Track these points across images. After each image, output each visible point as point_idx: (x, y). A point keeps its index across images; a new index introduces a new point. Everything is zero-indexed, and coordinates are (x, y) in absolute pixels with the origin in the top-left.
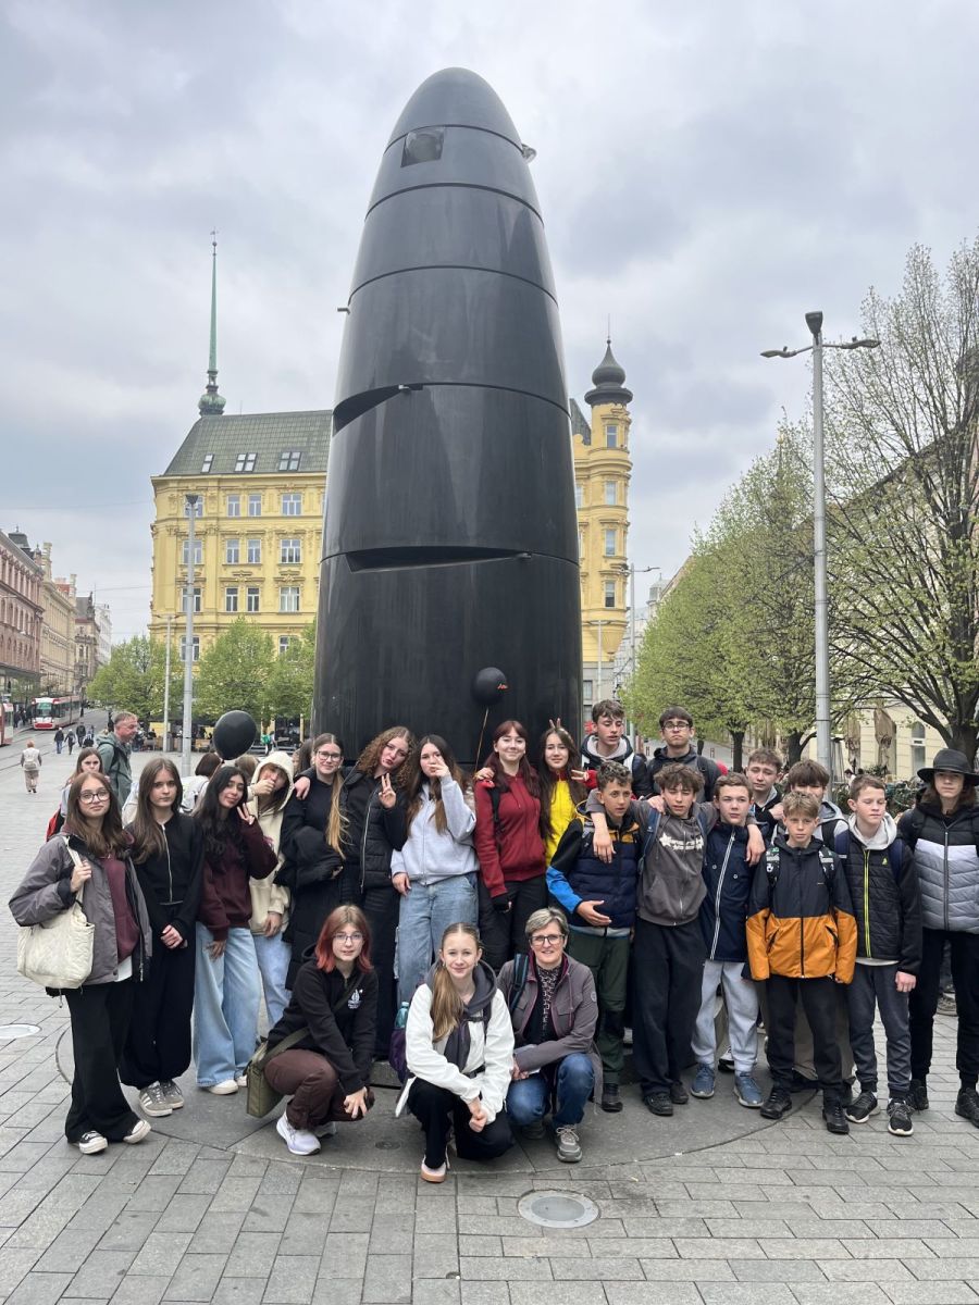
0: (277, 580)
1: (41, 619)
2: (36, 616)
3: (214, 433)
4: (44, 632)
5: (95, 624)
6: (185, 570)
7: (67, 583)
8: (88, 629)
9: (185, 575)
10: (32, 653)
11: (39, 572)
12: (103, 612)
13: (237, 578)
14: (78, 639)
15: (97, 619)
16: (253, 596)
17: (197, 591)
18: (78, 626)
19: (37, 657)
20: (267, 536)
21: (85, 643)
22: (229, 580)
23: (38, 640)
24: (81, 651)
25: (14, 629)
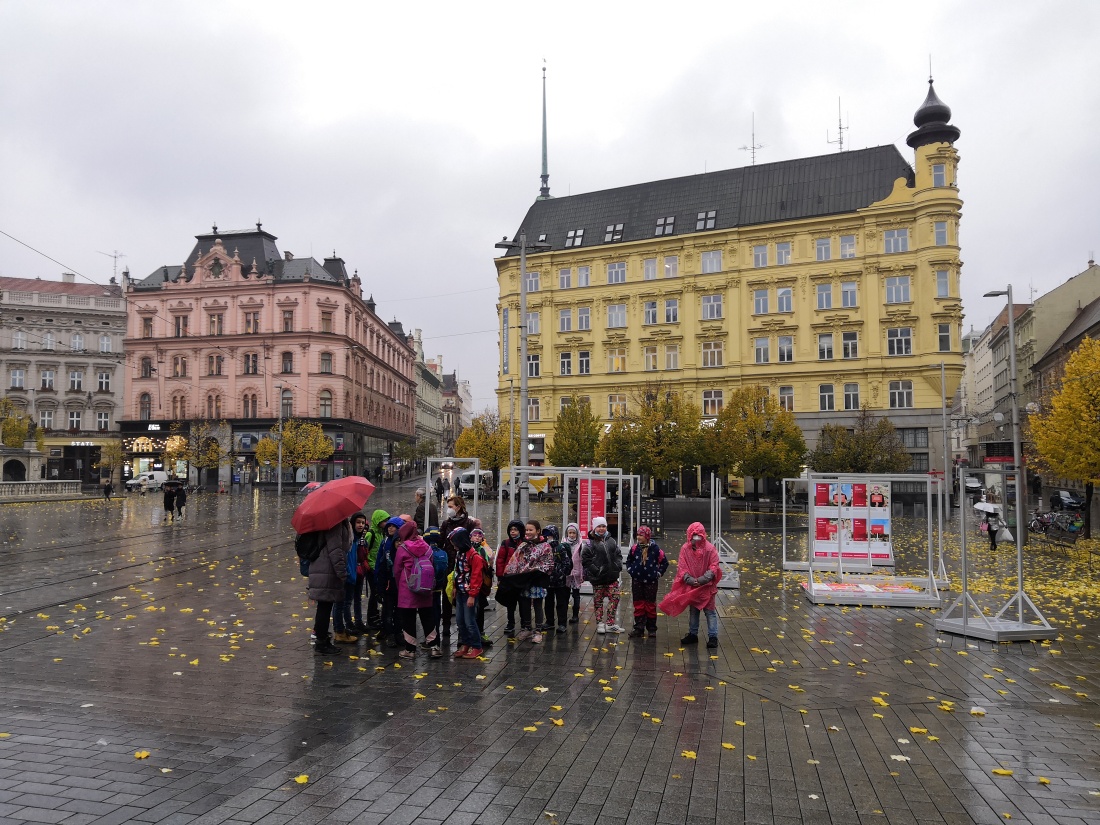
0: (605, 343)
1: (415, 392)
2: (410, 389)
4: (418, 402)
5: (458, 396)
7: (436, 363)
8: (453, 401)
10: (408, 420)
11: (415, 355)
12: (464, 386)
13: (570, 344)
14: (445, 409)
15: (460, 392)
16: (584, 359)
17: (536, 358)
18: (446, 398)
19: (413, 424)
20: (595, 304)
21: (451, 412)
22: (563, 346)
23: (413, 410)
24: (448, 418)
25: (393, 400)
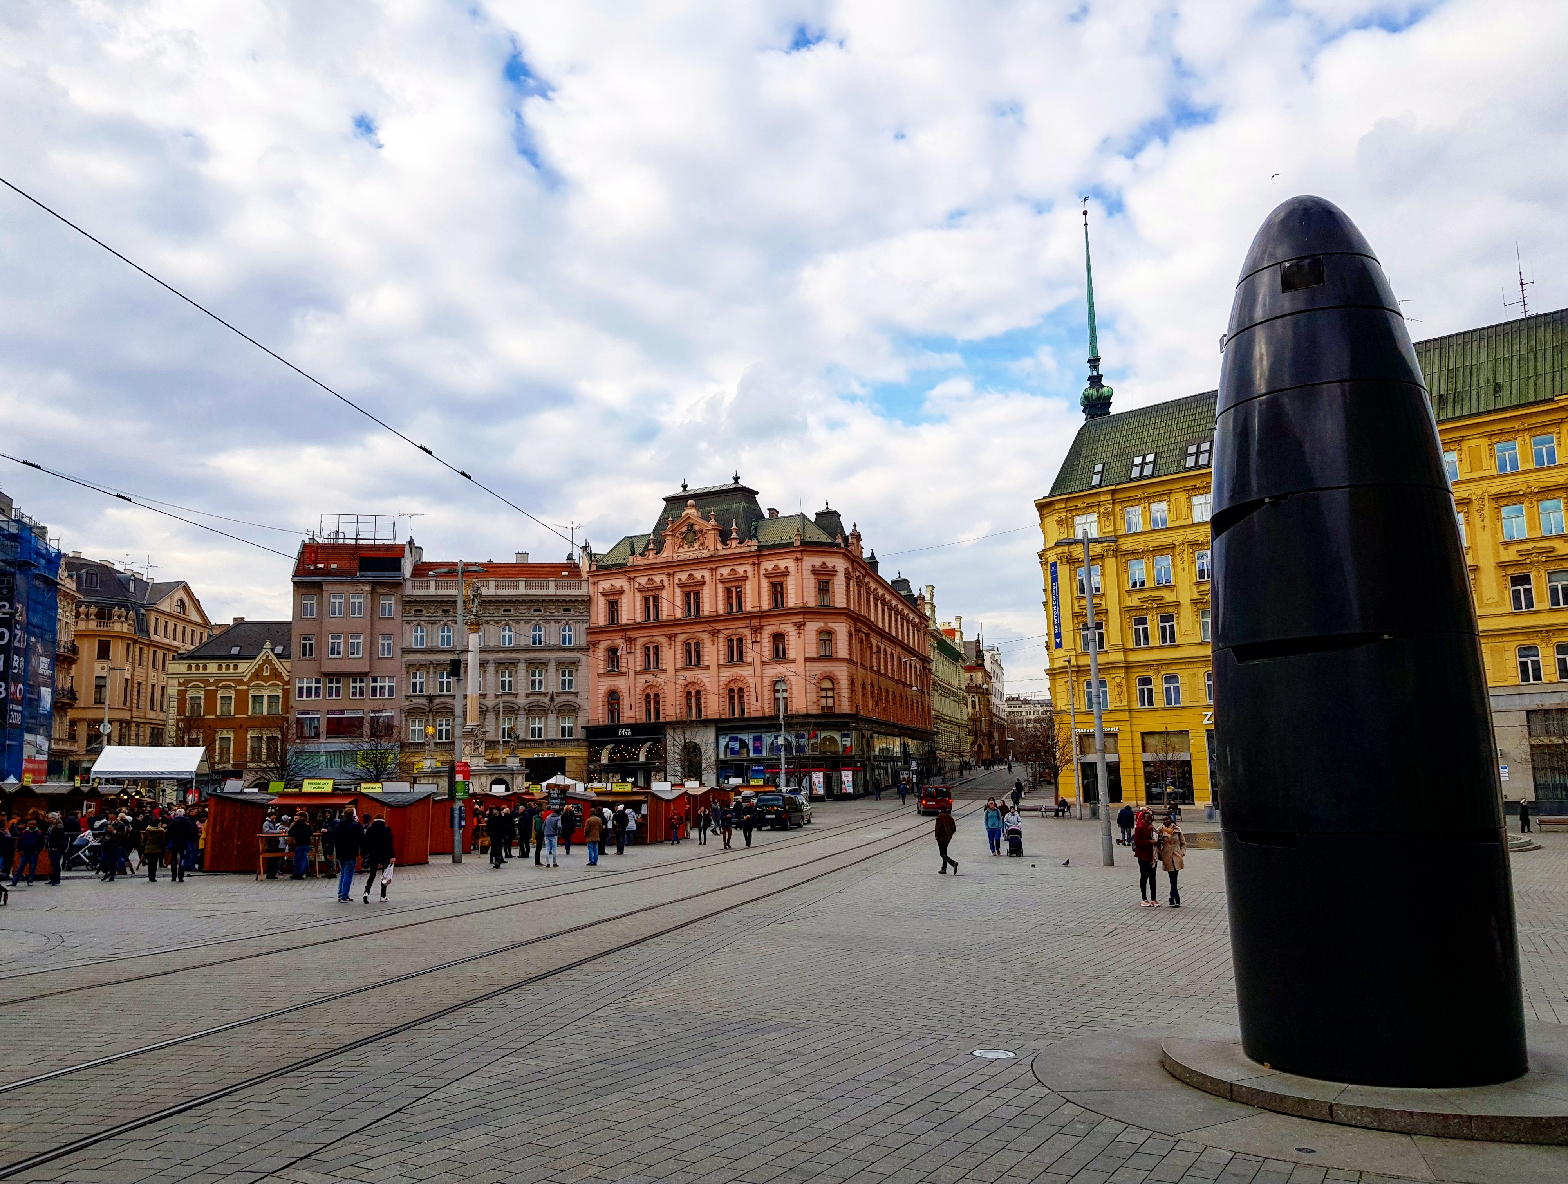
1: (930, 670)
2: (925, 668)
3: (1102, 438)
4: (934, 683)
6: (1083, 602)
9: (1084, 608)
10: (923, 709)
12: (993, 656)
13: (1147, 605)
14: (970, 689)
15: (988, 665)
16: (1167, 625)
18: (968, 675)
19: (929, 713)
20: (1178, 550)
21: (977, 693)
22: (1136, 608)
23: (929, 694)
24: (973, 703)
25: (904, 684)
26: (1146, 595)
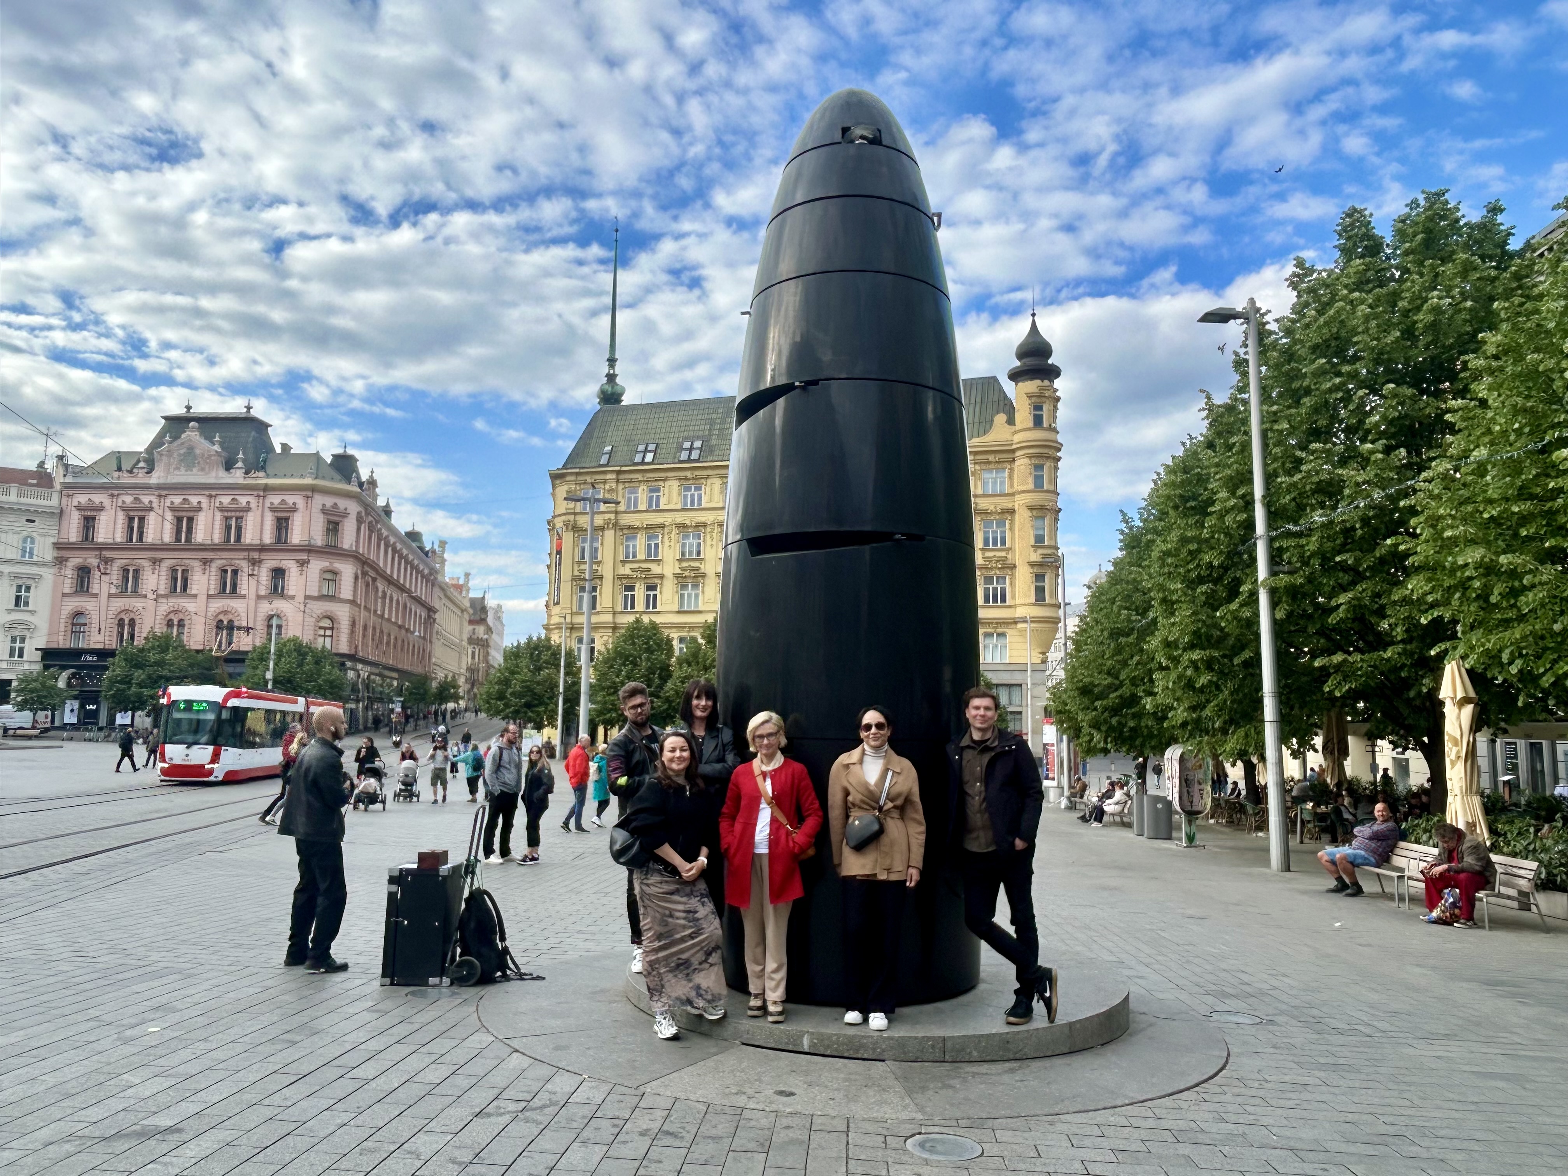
0: (677, 576)
1: (435, 620)
2: (429, 617)
3: (613, 424)
5: (488, 626)
7: (461, 582)
8: (480, 630)
9: (582, 572)
10: (424, 655)
11: (433, 572)
15: (490, 620)
16: (652, 593)
17: (594, 589)
18: (471, 628)
20: (666, 530)
22: (628, 577)
23: (431, 642)
24: (473, 653)
25: (408, 630)
26: (636, 566)
